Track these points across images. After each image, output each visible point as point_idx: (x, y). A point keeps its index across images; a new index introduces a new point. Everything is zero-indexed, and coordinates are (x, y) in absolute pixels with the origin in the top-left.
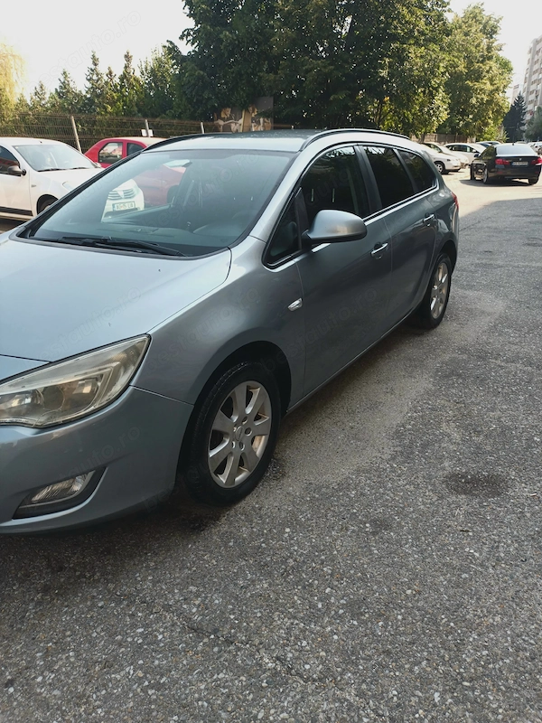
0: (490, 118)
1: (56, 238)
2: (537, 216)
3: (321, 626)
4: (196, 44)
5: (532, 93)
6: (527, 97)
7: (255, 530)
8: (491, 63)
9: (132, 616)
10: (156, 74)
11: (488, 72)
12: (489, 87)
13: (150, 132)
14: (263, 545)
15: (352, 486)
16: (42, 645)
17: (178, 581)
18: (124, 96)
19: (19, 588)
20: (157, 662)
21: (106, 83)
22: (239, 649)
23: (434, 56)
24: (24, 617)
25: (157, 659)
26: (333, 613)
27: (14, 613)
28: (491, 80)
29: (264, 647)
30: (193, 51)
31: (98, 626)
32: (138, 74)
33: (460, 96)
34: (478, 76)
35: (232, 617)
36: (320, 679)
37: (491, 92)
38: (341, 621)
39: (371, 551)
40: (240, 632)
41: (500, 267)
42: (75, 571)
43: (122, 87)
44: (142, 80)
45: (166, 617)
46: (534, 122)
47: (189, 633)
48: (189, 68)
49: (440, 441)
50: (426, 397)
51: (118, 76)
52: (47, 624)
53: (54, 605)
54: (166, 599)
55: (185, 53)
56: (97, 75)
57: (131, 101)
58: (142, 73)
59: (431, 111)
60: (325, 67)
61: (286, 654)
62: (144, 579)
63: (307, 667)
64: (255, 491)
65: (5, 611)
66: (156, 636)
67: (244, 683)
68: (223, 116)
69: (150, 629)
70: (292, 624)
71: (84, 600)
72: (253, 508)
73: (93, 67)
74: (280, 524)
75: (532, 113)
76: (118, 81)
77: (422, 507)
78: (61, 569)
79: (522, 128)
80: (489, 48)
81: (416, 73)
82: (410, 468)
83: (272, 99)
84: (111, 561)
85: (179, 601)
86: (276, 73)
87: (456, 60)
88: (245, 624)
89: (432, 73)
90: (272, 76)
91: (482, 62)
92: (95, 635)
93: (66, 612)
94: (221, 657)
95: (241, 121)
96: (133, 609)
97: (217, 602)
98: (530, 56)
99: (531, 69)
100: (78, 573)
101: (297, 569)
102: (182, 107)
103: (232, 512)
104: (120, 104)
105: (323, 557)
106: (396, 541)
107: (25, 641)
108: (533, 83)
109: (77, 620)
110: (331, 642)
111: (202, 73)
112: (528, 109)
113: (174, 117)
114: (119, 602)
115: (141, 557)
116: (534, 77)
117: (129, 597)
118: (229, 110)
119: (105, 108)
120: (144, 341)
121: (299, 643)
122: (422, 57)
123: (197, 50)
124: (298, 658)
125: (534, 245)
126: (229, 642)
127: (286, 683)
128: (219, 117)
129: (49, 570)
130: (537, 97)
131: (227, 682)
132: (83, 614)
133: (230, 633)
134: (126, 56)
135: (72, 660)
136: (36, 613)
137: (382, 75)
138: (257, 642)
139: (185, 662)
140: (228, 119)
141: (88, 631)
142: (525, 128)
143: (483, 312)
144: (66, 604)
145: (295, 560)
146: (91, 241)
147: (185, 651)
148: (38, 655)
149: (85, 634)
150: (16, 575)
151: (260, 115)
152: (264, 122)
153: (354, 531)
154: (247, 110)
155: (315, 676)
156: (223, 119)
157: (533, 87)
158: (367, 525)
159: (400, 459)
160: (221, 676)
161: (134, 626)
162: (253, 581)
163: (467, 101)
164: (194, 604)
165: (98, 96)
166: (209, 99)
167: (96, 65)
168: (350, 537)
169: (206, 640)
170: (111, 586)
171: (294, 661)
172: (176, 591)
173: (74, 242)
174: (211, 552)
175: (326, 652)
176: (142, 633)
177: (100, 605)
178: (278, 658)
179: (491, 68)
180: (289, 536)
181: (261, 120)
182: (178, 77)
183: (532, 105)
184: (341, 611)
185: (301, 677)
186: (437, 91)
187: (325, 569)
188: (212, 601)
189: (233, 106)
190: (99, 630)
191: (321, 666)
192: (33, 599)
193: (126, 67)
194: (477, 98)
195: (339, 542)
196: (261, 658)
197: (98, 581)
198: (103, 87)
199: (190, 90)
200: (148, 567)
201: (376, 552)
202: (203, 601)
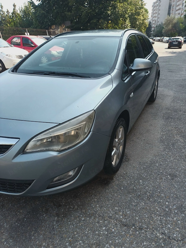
0: (142, 29)
1: (31, 72)
2: (167, 62)
3: (172, 218)
4: (41, 1)
5: (154, 20)
6: (152, 22)
7: (128, 182)
8: (143, 10)
9: (98, 222)
10: (26, 12)
11: (142, 13)
12: (142, 18)
13: (28, 34)
14: (135, 188)
15: (155, 162)
16: (67, 239)
17: (109, 205)
18: (14, 20)
19: (46, 216)
20: (117, 241)
21: (7, 15)
22: (146, 231)
23: (126, 7)
24: (53, 228)
25: (117, 240)
26: (173, 212)
27: (49, 227)
28: (143, 16)
29: (155, 229)
30: (40, 4)
31: (86, 229)
32: (19, 12)
33: (133, 21)
34: (139, 14)
35: (137, 218)
36: (182, 240)
37: (143, 20)
38: (178, 215)
39: (174, 186)
40: (143, 224)
41: (165, 79)
42: (66, 206)
43: (13, 17)
44: (20, 14)
45: (111, 221)
46: (155, 31)
47: (124, 227)
48: (39, 10)
49: (177, 142)
50: (164, 126)
51: (11, 13)
52: (65, 230)
53: (64, 222)
54: (108, 214)
55: (37, 4)
56: (3, 12)
57: (17, 22)
58: (20, 12)
59: (125, 26)
60: (89, 10)
61: (164, 231)
62: (96, 207)
63: (175, 235)
64: (121, 167)
65: (45, 226)
66: (112, 230)
67: (155, 245)
68: (52, 28)
69: (108, 227)
70: (161, 218)
71: (75, 218)
72: (124, 173)
73: (1, 9)
74: (137, 179)
75: (154, 27)
76: (11, 14)
77: (183, 167)
78: (60, 206)
79: (151, 33)
80: (142, 4)
81: (120, 12)
82: (172, 153)
83: (70, 22)
84: (79, 200)
85: (113, 214)
86: (71, 12)
87: (133, 8)
88: (143, 221)
89: (126, 12)
90: (69, 13)
91: (140, 9)
92: (86, 232)
93: (70, 224)
94: (141, 235)
95: (59, 30)
96: (97, 219)
97: (128, 213)
98: (152, 8)
99: (153, 12)
100: (68, 207)
101: (151, 196)
102: (37, 25)
103: (117, 176)
104: (13, 23)
105: (159, 190)
106: (181, 181)
107: (59, 239)
108: (154, 17)
109: (76, 227)
110: (179, 224)
111: (44, 12)
112: (153, 26)
113: (34, 28)
114: (90, 217)
115: (90, 197)
116: (154, 16)
117: (93, 214)
118: (55, 26)
119: (7, 25)
120: (93, 113)
121: (167, 226)
122: (122, 7)
123: (41, 3)
124: (170, 232)
125: (171, 72)
126: (141, 229)
127: (170, 243)
128: (51, 28)
129: (55, 207)
130: (155, 22)
131: (148, 246)
132: (78, 224)
133: (140, 225)
134: (13, 5)
135: (82, 244)
136: (58, 226)
137: (109, 13)
138: (151, 227)
139: (128, 240)
140: (54, 29)
141: (83, 231)
142: (152, 32)
143: (167, 95)
144: (69, 220)
145: (149, 193)
146: (48, 73)
147: (125, 235)
148: (67, 244)
149: (82, 232)
150: (43, 210)
151: (66, 27)
152: (68, 30)
153: (165, 179)
154: (61, 26)
155: (180, 239)
156: (52, 29)
157: (154, 19)
158: (168, 176)
159: (167, 150)
160: (145, 243)
161: (101, 227)
162: (138, 203)
163: (135, 23)
164: (120, 215)
165: (4, 20)
166: (47, 22)
167: (2, 8)
168: (165, 181)
169: (132, 229)
170: (84, 211)
171: (169, 234)
172: (111, 210)
173: (40, 74)
174: (116, 192)
175: (179, 229)
176: (105, 229)
177: (83, 219)
178: (162, 233)
179: (143, 11)
180: (142, 183)
181: (67, 29)
182: (35, 13)
183: (154, 25)
184: (176, 211)
185: (175, 240)
186: (127, 19)
187: (162, 195)
188: (126, 213)
189: (55, 24)
190: (87, 230)
191: (180, 235)
192: (54, 220)
193: (14, 9)
194: (139, 22)
195: (161, 184)
196: (156, 234)
197: (77, 209)
198: (5, 17)
199: (39, 18)
200: (94, 201)
201: (176, 186)
202: (123, 213)
